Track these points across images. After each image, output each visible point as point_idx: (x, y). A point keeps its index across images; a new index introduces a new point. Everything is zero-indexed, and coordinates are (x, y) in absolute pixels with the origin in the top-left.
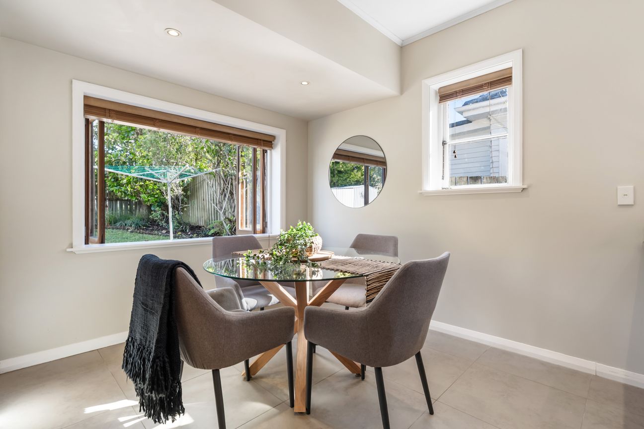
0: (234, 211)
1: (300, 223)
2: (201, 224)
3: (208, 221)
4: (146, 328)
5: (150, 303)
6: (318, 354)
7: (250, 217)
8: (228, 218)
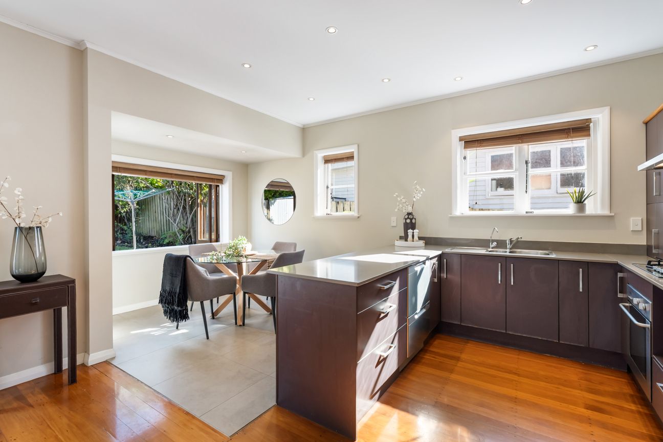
0: (186, 223)
1: (240, 237)
2: (153, 234)
3: (160, 232)
4: (172, 283)
5: (174, 273)
6: (252, 309)
7: (207, 229)
8: (181, 229)
